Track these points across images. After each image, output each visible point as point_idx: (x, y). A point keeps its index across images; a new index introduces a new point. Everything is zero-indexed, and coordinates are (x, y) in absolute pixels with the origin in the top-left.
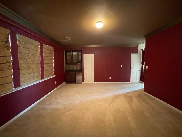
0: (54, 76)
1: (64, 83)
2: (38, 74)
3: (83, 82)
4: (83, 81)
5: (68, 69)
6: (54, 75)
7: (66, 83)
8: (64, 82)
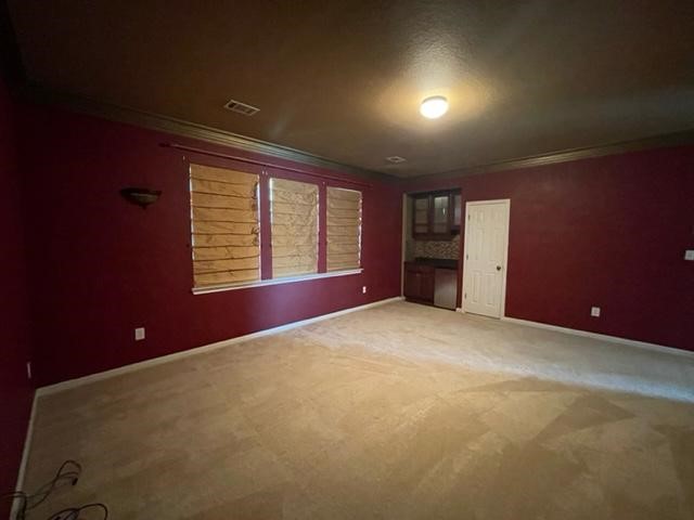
0: (359, 271)
1: (398, 298)
2: (310, 260)
3: (460, 307)
4: (459, 304)
5: (418, 256)
6: (361, 267)
7: (406, 300)
8: (399, 295)
